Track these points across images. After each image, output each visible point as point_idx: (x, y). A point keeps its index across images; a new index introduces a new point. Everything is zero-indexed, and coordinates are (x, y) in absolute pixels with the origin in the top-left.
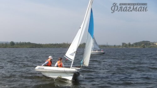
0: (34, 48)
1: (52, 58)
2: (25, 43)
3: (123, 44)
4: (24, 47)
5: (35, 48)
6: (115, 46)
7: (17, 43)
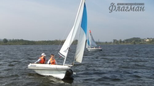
0: (26, 45)
1: (45, 56)
2: (18, 40)
3: (114, 40)
4: (17, 44)
5: (28, 45)
6: (106, 42)
7: (10, 40)
